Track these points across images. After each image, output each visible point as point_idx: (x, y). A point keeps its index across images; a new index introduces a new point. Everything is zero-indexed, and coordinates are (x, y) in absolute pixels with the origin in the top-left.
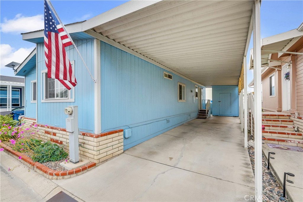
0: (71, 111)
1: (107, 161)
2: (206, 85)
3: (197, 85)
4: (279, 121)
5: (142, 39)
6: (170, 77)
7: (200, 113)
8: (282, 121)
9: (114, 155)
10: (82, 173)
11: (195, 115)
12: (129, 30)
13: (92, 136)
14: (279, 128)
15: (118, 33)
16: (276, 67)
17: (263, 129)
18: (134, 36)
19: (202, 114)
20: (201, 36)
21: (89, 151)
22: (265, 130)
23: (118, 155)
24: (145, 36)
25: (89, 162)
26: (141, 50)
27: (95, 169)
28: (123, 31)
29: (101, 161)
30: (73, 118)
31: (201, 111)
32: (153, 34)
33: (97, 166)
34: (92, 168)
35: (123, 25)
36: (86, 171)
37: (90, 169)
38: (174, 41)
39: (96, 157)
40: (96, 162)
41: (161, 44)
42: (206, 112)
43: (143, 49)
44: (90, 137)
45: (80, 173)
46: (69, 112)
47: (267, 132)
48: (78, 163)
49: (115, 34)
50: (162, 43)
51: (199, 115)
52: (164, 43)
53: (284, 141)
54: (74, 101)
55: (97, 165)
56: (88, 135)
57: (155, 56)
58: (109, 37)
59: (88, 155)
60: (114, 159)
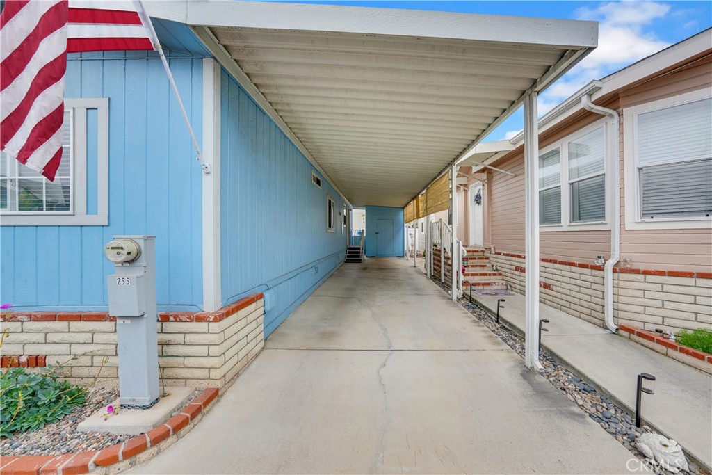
0: (134, 252)
1: (238, 376)
2: (357, 205)
3: (346, 203)
4: (475, 259)
5: (321, 94)
6: (318, 182)
7: (349, 253)
8: (478, 258)
9: (250, 356)
10: (192, 425)
11: (343, 257)
12: (308, 64)
13: (199, 319)
14: (478, 268)
15: (276, 63)
16: (461, 185)
17: (463, 270)
18: (309, 84)
19: (353, 255)
20: (423, 119)
21: (188, 362)
22: (466, 272)
23: (257, 356)
24: (331, 89)
25: (194, 393)
26: (295, 115)
27: (219, 404)
28: (290, 64)
29: (228, 379)
30: (142, 273)
31: (350, 249)
32: (351, 90)
33: (222, 396)
34: (211, 404)
35: (305, 50)
36: (199, 416)
37: (207, 408)
38: (375, 116)
39: (215, 374)
40: (218, 384)
41: (346, 114)
42: (361, 251)
43: (303, 115)
44: (192, 321)
45: (187, 428)
46: (129, 253)
47: (468, 275)
48: (156, 405)
49: (264, 62)
50: (350, 114)
51: (348, 256)
52: (353, 114)
53: (488, 284)
54: (107, 224)
55: (220, 393)
56: (183, 318)
57: (314, 136)
58: (241, 64)
59: (184, 373)
60: (253, 367)
